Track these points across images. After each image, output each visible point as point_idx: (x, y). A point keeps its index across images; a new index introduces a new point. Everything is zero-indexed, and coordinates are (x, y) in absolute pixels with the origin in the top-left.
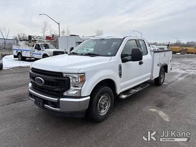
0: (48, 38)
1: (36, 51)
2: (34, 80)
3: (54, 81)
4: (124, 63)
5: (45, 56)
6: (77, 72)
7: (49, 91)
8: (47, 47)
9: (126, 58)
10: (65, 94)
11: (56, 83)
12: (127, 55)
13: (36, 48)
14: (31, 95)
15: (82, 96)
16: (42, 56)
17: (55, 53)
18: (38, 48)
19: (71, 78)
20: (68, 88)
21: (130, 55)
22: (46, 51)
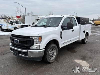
0: (18, 17)
1: (10, 25)
2: (13, 41)
3: (25, 41)
4: (63, 31)
5: (16, 28)
6: (37, 36)
7: (22, 46)
8: (17, 22)
9: (64, 28)
10: (31, 48)
11: (26, 42)
12: (65, 26)
13: (10, 24)
14: (11, 49)
15: (40, 49)
16: (14, 28)
17: (22, 27)
18: (12, 23)
19: (34, 39)
20: (33, 44)
21: (66, 26)
22: (17, 25)
